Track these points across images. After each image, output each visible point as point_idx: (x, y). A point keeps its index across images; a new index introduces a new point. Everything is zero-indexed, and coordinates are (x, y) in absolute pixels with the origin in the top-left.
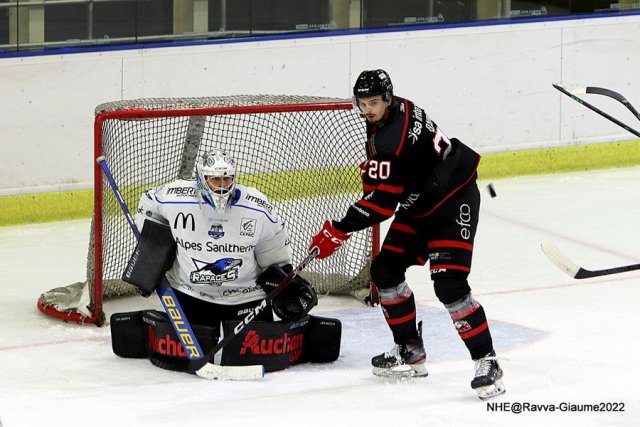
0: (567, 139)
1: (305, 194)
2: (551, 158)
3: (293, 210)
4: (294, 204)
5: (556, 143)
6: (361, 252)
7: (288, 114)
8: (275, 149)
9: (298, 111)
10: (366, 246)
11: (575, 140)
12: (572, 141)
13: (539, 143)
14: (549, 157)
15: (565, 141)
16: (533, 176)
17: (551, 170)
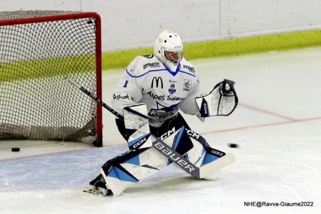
0: (224, 35)
1: (46, 75)
2: (214, 48)
3: (39, 85)
4: (39, 82)
5: (217, 37)
6: (88, 112)
7: (30, 25)
8: (26, 46)
9: (36, 22)
10: (91, 107)
11: (230, 35)
12: (228, 36)
13: (205, 38)
14: (213, 47)
15: (223, 37)
16: (203, 60)
17: (214, 55)
